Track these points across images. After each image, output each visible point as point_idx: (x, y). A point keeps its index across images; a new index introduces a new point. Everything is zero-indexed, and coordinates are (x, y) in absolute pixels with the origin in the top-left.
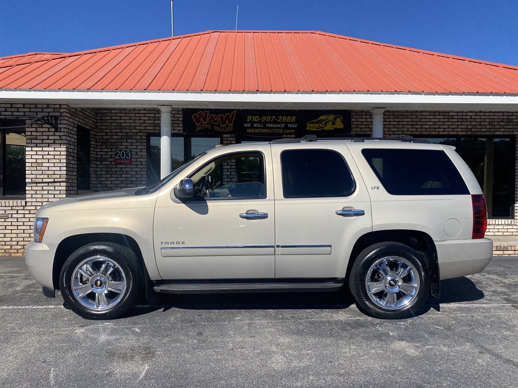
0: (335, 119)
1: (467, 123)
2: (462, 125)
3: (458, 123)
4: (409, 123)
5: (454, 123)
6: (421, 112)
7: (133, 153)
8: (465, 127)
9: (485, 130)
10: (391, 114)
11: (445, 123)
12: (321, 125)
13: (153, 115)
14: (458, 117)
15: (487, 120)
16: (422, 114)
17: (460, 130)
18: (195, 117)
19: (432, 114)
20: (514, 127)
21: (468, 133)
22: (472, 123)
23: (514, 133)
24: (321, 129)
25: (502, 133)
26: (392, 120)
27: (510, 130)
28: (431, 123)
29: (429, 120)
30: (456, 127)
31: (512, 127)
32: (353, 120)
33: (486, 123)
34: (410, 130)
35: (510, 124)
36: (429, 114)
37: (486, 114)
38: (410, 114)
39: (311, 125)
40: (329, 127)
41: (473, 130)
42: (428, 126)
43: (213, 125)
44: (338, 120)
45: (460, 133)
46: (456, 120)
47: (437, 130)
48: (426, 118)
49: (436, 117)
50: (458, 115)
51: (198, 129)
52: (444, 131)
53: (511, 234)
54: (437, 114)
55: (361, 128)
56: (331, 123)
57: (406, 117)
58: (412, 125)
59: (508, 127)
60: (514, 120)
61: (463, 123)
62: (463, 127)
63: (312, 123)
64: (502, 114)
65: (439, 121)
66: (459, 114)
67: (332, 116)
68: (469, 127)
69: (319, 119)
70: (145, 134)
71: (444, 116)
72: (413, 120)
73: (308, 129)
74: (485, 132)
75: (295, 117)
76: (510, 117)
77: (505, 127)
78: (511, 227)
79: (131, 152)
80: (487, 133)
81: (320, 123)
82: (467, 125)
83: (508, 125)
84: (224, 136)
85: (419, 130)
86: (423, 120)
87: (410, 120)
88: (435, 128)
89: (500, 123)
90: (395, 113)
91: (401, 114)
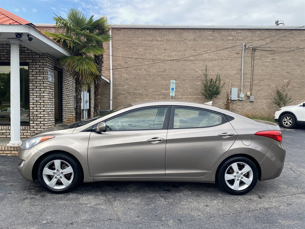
9: (4, 58)
15: (5, 51)
20: (26, 56)
23: (27, 61)
27: (23, 59)
31: (24, 56)
33: (4, 53)
35: (23, 54)
37: (4, 46)
53: (26, 136)
59: (22, 56)
60: (26, 51)
74: (4, 60)
76: (23, 49)
78: (26, 132)
80: (5, 61)
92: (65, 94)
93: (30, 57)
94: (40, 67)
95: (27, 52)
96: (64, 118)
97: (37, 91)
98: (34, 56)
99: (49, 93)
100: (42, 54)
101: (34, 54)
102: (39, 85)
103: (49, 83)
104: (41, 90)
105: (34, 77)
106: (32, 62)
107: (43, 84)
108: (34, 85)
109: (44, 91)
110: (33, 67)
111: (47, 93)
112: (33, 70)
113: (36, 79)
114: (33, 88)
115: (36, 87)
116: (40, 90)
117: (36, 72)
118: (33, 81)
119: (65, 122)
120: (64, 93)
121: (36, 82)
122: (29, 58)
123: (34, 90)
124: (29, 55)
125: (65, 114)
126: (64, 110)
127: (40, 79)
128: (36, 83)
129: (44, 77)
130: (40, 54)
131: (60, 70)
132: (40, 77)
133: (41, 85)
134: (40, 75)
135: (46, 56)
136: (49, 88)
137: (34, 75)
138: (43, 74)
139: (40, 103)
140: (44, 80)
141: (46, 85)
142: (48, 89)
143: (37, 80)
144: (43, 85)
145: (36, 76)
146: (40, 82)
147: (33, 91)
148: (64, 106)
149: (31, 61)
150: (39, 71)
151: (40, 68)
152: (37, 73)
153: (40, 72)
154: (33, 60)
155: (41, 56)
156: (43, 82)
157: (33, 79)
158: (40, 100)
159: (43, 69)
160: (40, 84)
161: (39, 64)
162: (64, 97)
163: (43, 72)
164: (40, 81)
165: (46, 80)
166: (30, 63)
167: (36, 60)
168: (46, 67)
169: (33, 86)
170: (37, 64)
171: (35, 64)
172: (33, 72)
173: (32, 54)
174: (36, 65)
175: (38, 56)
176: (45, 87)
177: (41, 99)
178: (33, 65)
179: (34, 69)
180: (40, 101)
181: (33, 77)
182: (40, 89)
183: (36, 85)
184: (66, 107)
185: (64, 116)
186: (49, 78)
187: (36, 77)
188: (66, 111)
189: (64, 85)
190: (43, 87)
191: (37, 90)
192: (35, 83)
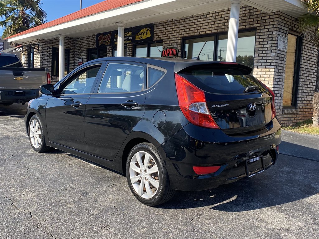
0: (147, 31)
1: (219, 22)
2: (215, 24)
3: (212, 23)
4: (183, 28)
5: (209, 24)
6: (190, 18)
7: (83, 59)
8: (217, 25)
10: (174, 22)
11: (204, 25)
12: (141, 35)
13: (88, 39)
14: (212, 18)
16: (191, 19)
17: (213, 29)
18: (99, 38)
19: (196, 18)
20: (255, 20)
21: (219, 30)
22: (222, 22)
23: (254, 25)
24: (141, 39)
25: (244, 27)
26: (174, 27)
27: (251, 23)
28: (195, 26)
29: (194, 24)
30: (210, 26)
32: (155, 30)
34: (183, 33)
35: (251, 17)
36: (194, 18)
38: (183, 21)
39: (137, 36)
40: (145, 37)
41: (222, 27)
42: (193, 29)
43: (104, 42)
44: (149, 31)
45: (213, 32)
46: (211, 21)
47: (198, 31)
48: (192, 23)
49: (199, 20)
50: (212, 16)
51: (100, 44)
52: (203, 31)
54: (199, 17)
55: (159, 35)
56: (145, 34)
57: (181, 23)
58: (184, 29)
59: (250, 20)
60: (254, 13)
61: (216, 23)
62: (215, 25)
63: (137, 35)
64: (244, 9)
65: (200, 24)
66: (214, 15)
67: (146, 29)
68: (219, 25)
69: (141, 32)
70: (86, 49)
71: (203, 18)
72: (185, 25)
73: (136, 39)
75: (131, 32)
76: (252, 11)
77: (247, 21)
79: (82, 59)
81: (141, 34)
82: (218, 24)
83: (249, 19)
84: (108, 47)
85: (188, 32)
86: (191, 24)
87: (183, 25)
88: (197, 30)
89: (243, 18)
90: (176, 22)
91: (178, 21)
92: (304, 68)
93: (259, 19)
94: (269, 31)
95: (256, 15)
96: (299, 102)
97: (262, 63)
98: (263, 18)
99: (277, 66)
100: (273, 14)
101: (264, 15)
102: (266, 55)
103: (279, 52)
104: (268, 61)
105: (261, 45)
106: (261, 26)
107: (271, 53)
108: (260, 55)
109: (270, 63)
110: (260, 32)
111: (275, 65)
112: (260, 36)
113: (263, 47)
114: (258, 60)
115: (262, 58)
116: (266, 62)
117: (264, 38)
118: (259, 51)
119: (301, 107)
120: (303, 66)
121: (263, 51)
122: (258, 21)
123: (259, 61)
124: (257, 17)
125: (302, 96)
126: (300, 91)
127: (267, 47)
128: (263, 53)
129: (272, 44)
130: (270, 14)
131: (299, 35)
132: (267, 44)
133: (268, 55)
134: (268, 41)
135: (277, 16)
136: (278, 58)
137: (261, 43)
138: (272, 40)
139: (265, 78)
140: (272, 48)
141: (274, 54)
142: (277, 60)
143: (264, 49)
144: (270, 55)
145: (263, 43)
146: (267, 52)
147: (258, 63)
148: (300, 85)
149: (259, 25)
150: (267, 36)
151: (268, 33)
152: (265, 40)
153: (268, 38)
154: (261, 23)
155: (271, 17)
156: (271, 50)
157: (259, 48)
158: (265, 74)
159: (273, 34)
160: (267, 53)
161: (268, 27)
162: (302, 72)
163: (272, 38)
164: (267, 50)
165: (274, 48)
166: (257, 28)
167: (265, 22)
168: (276, 31)
169: (259, 57)
170: (266, 27)
171: (263, 27)
172: (260, 38)
173: (261, 15)
174: (265, 29)
175: (268, 17)
176: (273, 58)
177: (267, 73)
178: (261, 30)
179: (262, 34)
180: (265, 76)
181: (259, 45)
182: (266, 60)
183: (262, 55)
184: (304, 87)
185: (300, 99)
186: (279, 45)
187: (263, 45)
188: (304, 92)
189: (303, 55)
190: (270, 58)
191: (262, 61)
192: (261, 52)
